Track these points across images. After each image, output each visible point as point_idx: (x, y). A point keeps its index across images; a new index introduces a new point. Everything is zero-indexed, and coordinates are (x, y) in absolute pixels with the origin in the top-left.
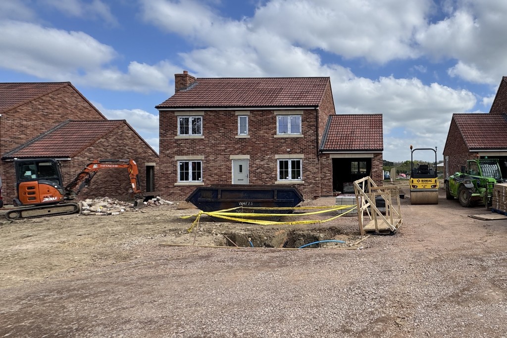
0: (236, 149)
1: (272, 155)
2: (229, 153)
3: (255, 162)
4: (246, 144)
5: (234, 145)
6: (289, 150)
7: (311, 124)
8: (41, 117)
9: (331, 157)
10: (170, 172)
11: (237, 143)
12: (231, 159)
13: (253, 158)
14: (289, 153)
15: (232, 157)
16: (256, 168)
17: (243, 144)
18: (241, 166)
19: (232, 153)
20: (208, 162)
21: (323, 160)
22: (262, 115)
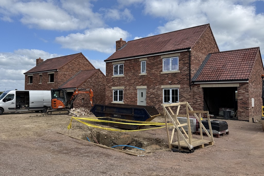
0: (140, 82)
1: (159, 86)
2: (136, 85)
3: (149, 90)
4: (145, 79)
5: (139, 80)
6: (170, 82)
7: (186, 62)
8: (71, 70)
9: (201, 86)
10: (109, 96)
11: (140, 79)
12: (137, 88)
13: (148, 88)
14: (170, 84)
15: (138, 87)
16: (150, 95)
17: (143, 79)
18: (142, 93)
19: (137, 85)
20: (126, 90)
21: (195, 89)
22: (154, 59)
